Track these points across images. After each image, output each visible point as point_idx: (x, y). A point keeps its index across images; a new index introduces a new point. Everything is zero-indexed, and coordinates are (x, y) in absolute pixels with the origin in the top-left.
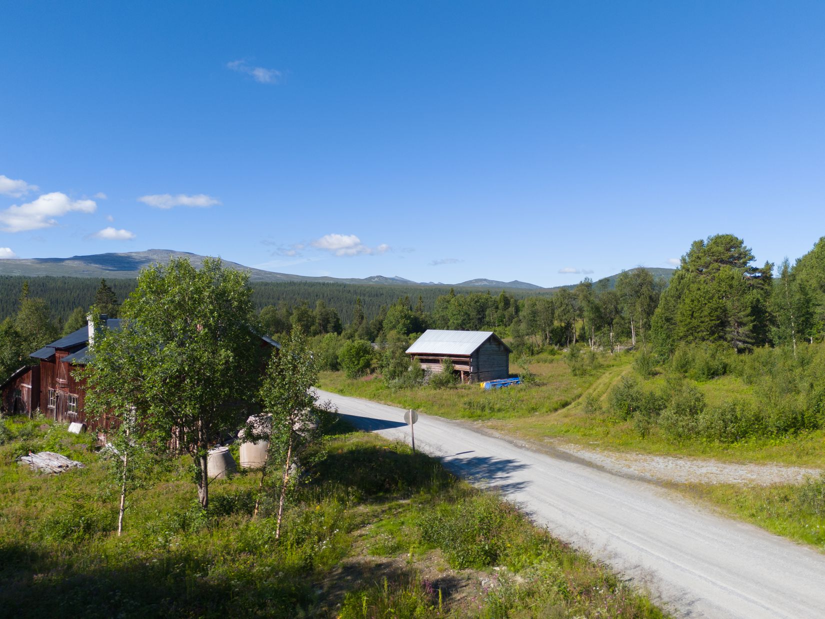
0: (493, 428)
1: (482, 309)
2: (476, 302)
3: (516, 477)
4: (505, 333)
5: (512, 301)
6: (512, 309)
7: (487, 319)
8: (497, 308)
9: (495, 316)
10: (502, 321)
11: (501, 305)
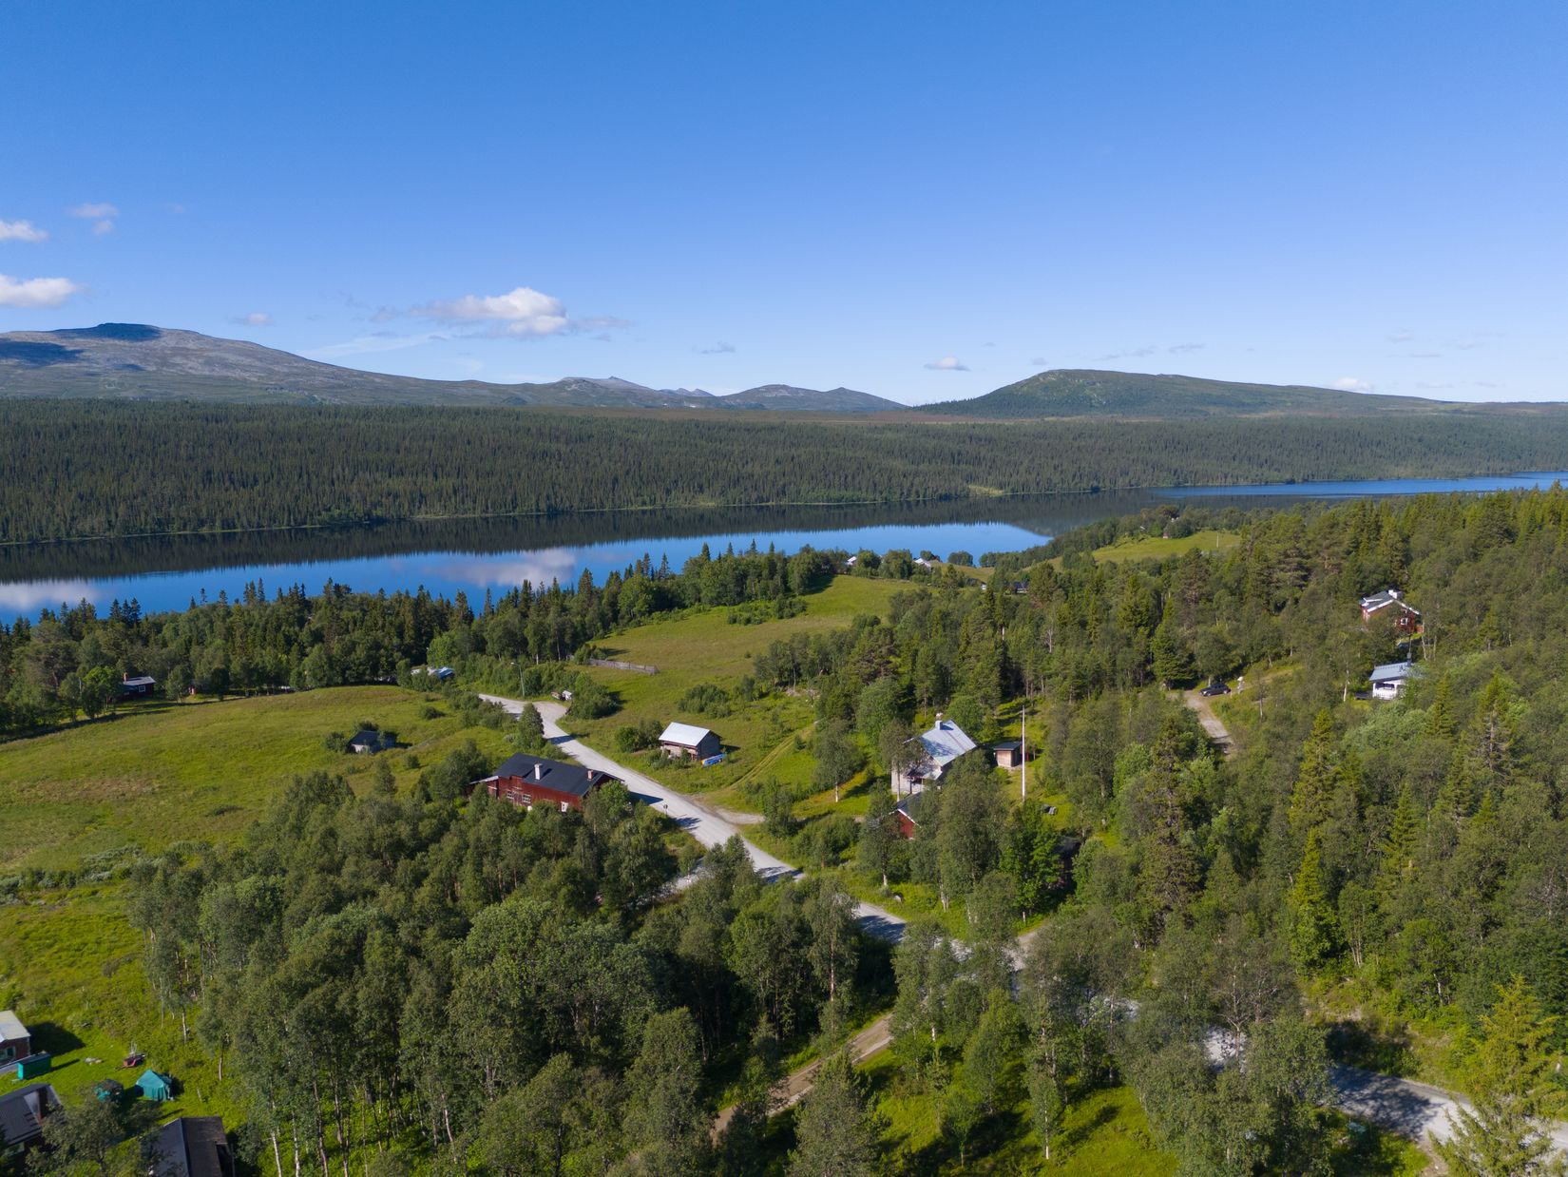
0: (699, 800)
1: (741, 579)
2: (736, 568)
3: (696, 825)
4: (767, 614)
5: (779, 565)
6: (778, 578)
7: (748, 591)
8: (760, 575)
9: (758, 586)
10: (765, 593)
11: (765, 572)
